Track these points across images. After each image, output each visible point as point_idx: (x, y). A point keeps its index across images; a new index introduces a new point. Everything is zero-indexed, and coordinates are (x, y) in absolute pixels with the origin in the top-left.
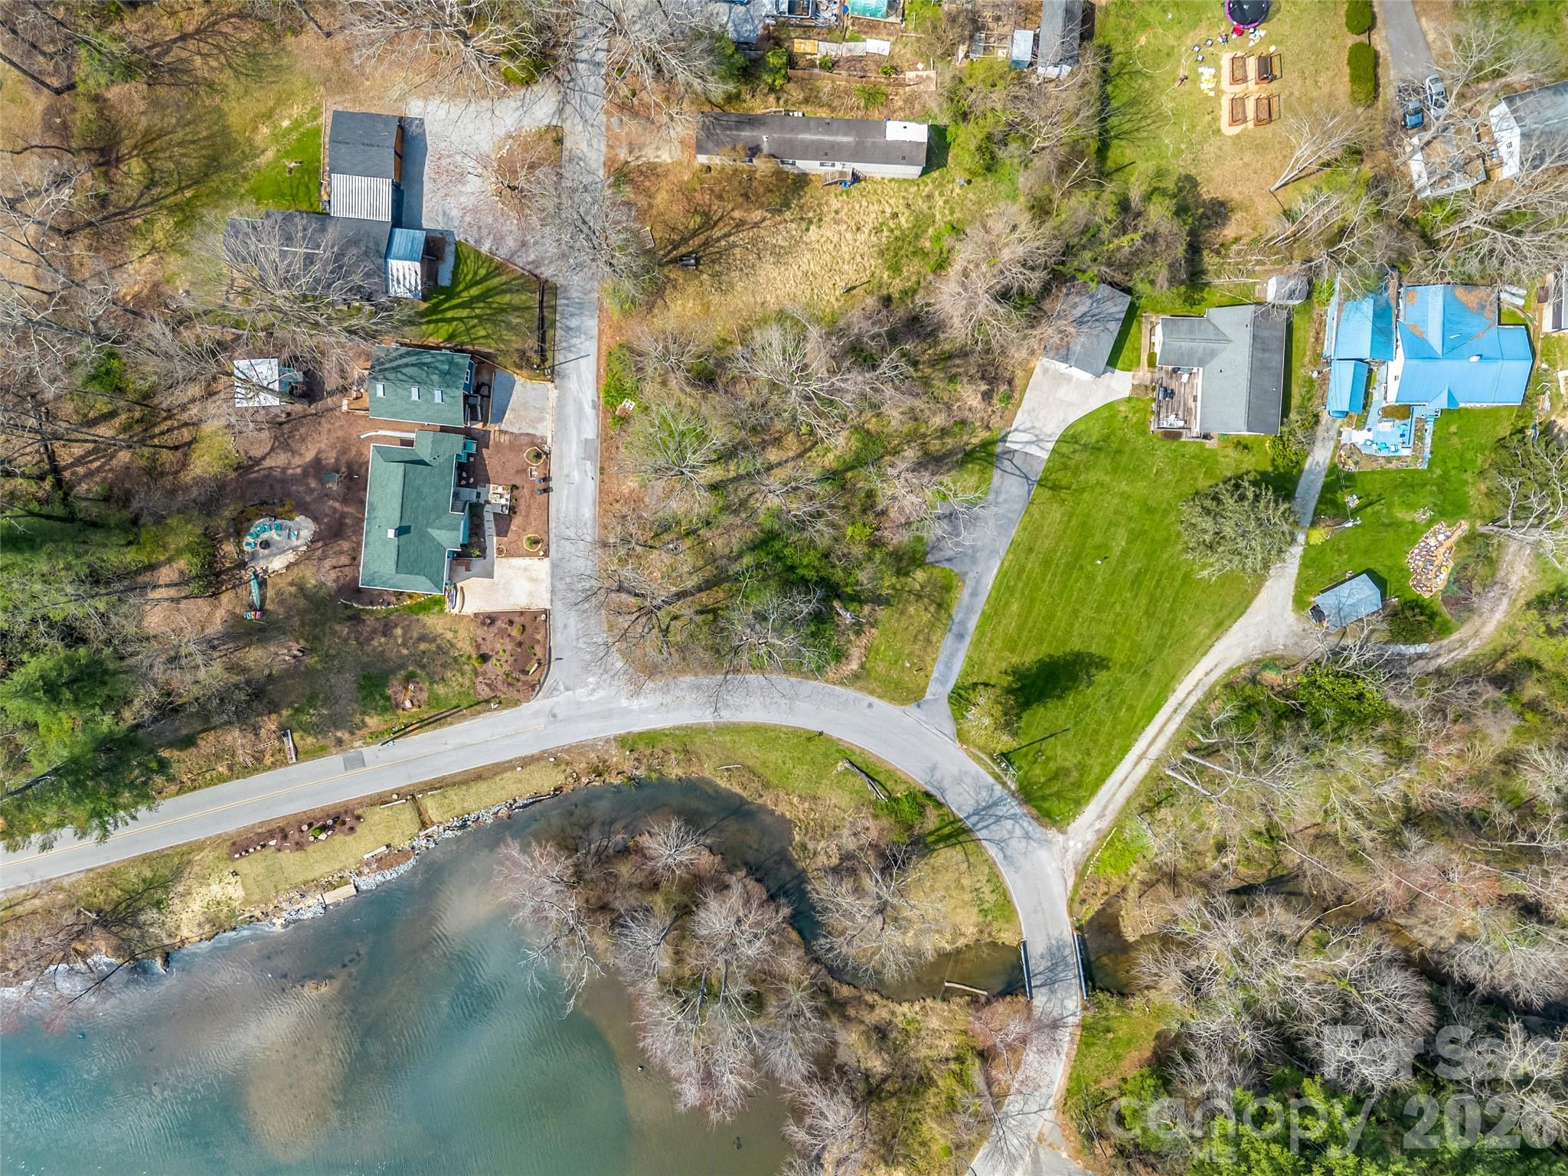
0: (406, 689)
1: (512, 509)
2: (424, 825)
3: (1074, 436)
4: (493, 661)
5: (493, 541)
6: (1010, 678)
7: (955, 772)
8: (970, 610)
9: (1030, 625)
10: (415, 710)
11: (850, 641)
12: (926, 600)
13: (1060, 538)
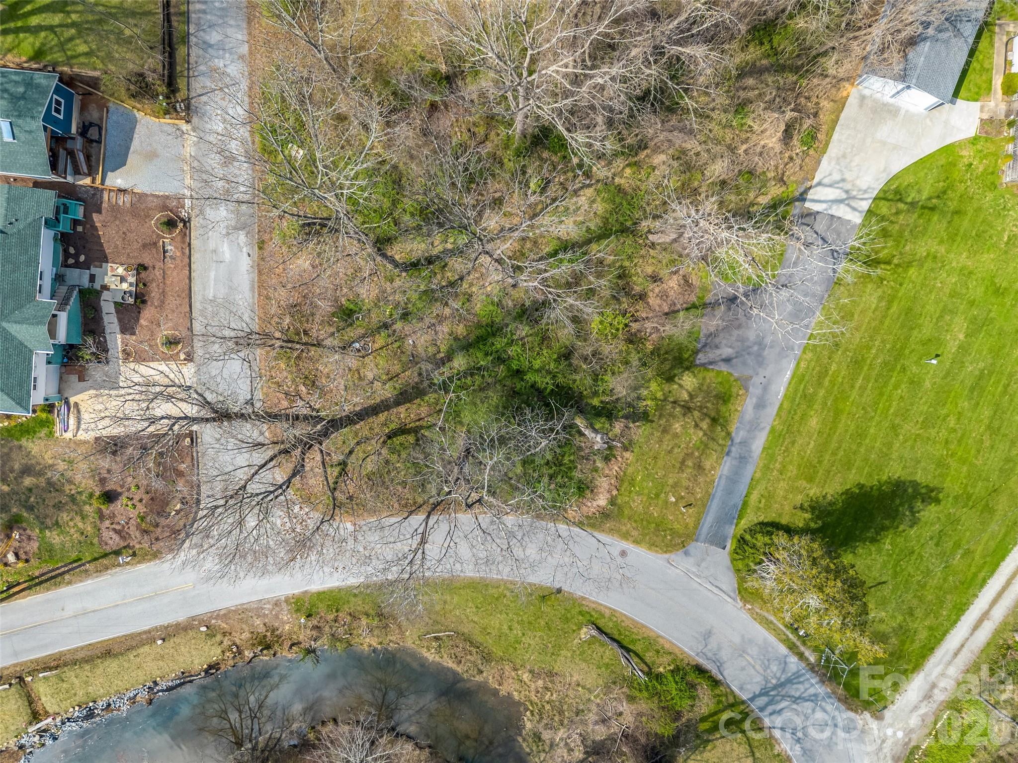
0: (9, 537)
1: (141, 298)
2: (36, 716)
3: (897, 192)
4: (123, 500)
5: (117, 340)
6: (808, 516)
7: (737, 640)
8: (754, 426)
9: (834, 445)
10: (21, 565)
11: (596, 470)
12: (696, 414)
13: (876, 330)
